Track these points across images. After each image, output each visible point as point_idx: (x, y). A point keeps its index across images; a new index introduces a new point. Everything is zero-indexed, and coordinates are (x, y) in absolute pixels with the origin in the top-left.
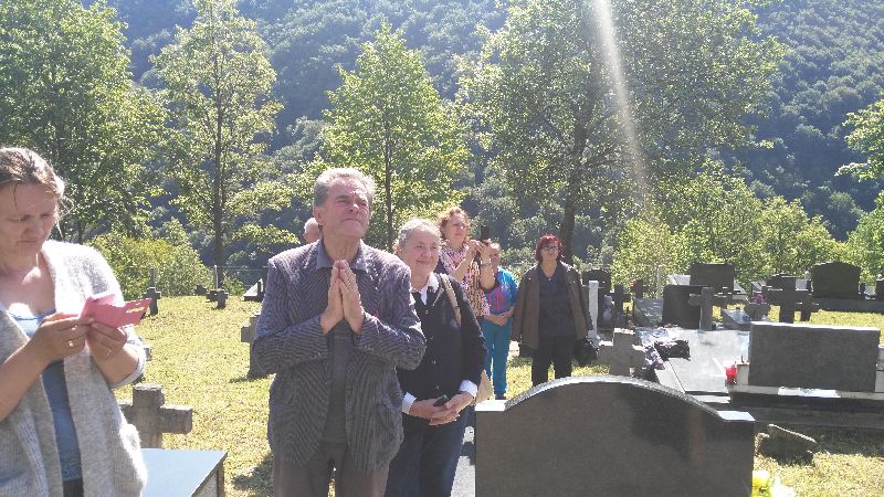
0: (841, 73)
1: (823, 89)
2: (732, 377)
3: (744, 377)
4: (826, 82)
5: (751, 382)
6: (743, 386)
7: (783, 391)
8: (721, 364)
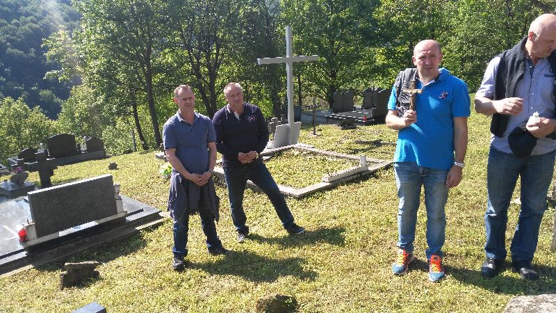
0: (27, 15)
1: (17, 25)
2: (24, 237)
3: (33, 234)
4: (19, 20)
5: (39, 235)
6: (34, 240)
7: (62, 234)
8: (14, 230)
